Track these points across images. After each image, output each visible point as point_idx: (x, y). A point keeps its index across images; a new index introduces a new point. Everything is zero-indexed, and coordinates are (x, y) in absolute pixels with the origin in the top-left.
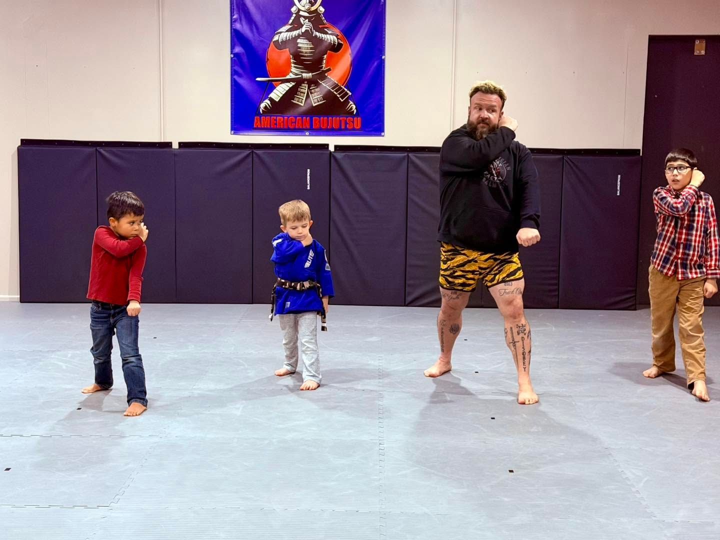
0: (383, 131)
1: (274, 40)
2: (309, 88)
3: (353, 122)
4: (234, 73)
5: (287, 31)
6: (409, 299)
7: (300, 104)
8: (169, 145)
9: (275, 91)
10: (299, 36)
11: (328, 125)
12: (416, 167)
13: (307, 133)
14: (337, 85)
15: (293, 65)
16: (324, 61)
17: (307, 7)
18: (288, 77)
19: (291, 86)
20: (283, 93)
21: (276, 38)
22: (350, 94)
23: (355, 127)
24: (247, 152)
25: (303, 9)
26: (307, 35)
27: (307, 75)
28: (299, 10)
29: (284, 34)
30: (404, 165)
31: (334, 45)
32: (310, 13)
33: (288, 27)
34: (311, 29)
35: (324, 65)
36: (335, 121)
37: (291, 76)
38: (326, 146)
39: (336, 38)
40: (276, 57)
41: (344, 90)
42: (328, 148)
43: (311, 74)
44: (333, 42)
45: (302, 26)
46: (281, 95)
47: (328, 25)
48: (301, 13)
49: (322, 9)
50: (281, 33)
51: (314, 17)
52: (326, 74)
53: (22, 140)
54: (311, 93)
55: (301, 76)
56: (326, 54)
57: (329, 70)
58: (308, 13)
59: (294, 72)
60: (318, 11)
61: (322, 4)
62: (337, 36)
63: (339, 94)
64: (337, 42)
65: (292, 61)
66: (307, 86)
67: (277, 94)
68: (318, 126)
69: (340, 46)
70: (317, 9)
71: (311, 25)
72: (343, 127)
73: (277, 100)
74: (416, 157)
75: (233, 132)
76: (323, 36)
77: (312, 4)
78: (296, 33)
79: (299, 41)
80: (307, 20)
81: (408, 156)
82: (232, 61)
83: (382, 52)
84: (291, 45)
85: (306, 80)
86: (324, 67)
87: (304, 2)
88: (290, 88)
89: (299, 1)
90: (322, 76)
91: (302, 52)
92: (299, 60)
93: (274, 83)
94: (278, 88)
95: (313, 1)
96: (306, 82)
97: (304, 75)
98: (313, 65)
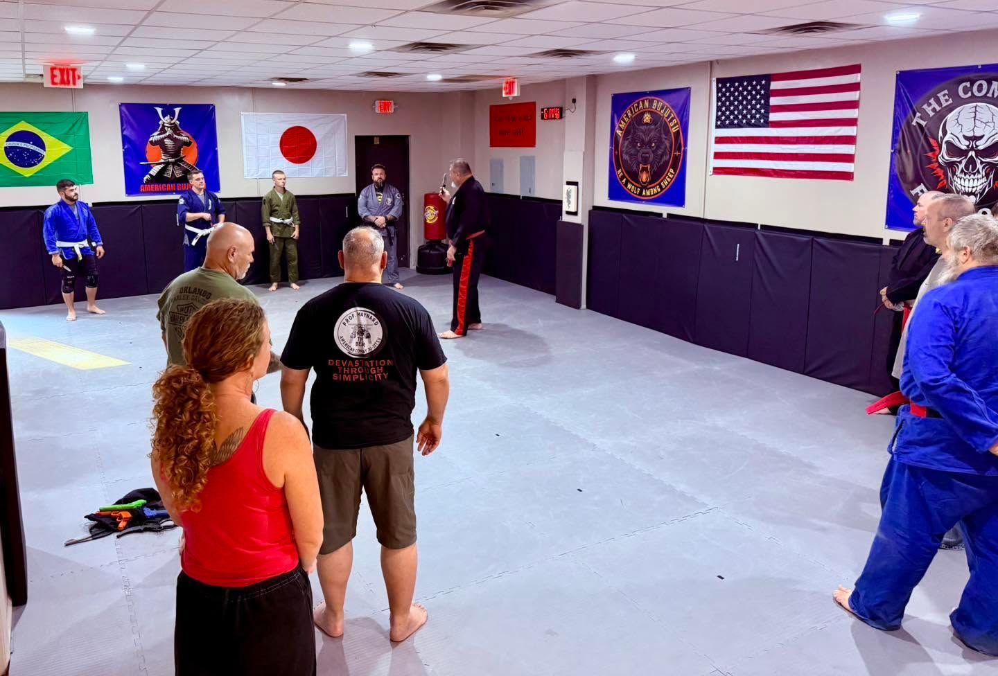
0: (219, 189)
1: (149, 140)
4: (125, 160)
5: (158, 135)
7: (168, 176)
9: (152, 170)
10: (165, 138)
12: (242, 209)
13: (174, 193)
14: (189, 164)
15: (162, 154)
16: (182, 152)
17: (169, 121)
18: (160, 161)
19: (162, 166)
20: (158, 171)
21: (151, 139)
24: (139, 206)
25: (166, 122)
26: (169, 137)
27: (172, 160)
28: (164, 123)
29: (156, 137)
30: (234, 208)
33: (158, 133)
34: (172, 134)
37: (162, 161)
39: (187, 138)
40: (151, 150)
41: (195, 168)
43: (174, 159)
44: (186, 141)
45: (166, 132)
46: (156, 172)
47: (182, 131)
48: (165, 125)
49: (178, 122)
50: (153, 136)
51: (174, 128)
52: (183, 159)
54: (175, 170)
55: (167, 161)
56: (182, 147)
57: (185, 157)
58: (169, 124)
59: (163, 158)
60: (176, 123)
61: (178, 119)
64: (188, 141)
65: (162, 152)
66: (172, 166)
67: (154, 171)
68: (180, 189)
69: (190, 143)
71: (173, 132)
73: (154, 175)
74: (241, 203)
76: (180, 137)
77: (172, 120)
78: (163, 136)
79: (165, 140)
80: (169, 129)
81: (236, 203)
82: (124, 153)
83: (216, 146)
84: (161, 143)
85: (171, 162)
86: (182, 155)
87: (166, 118)
88: (162, 168)
89: (164, 117)
90: (181, 160)
91: (167, 147)
92: (166, 152)
93: (152, 165)
94: (154, 168)
95: (172, 118)
96: (171, 164)
97: (170, 160)
98: (175, 154)
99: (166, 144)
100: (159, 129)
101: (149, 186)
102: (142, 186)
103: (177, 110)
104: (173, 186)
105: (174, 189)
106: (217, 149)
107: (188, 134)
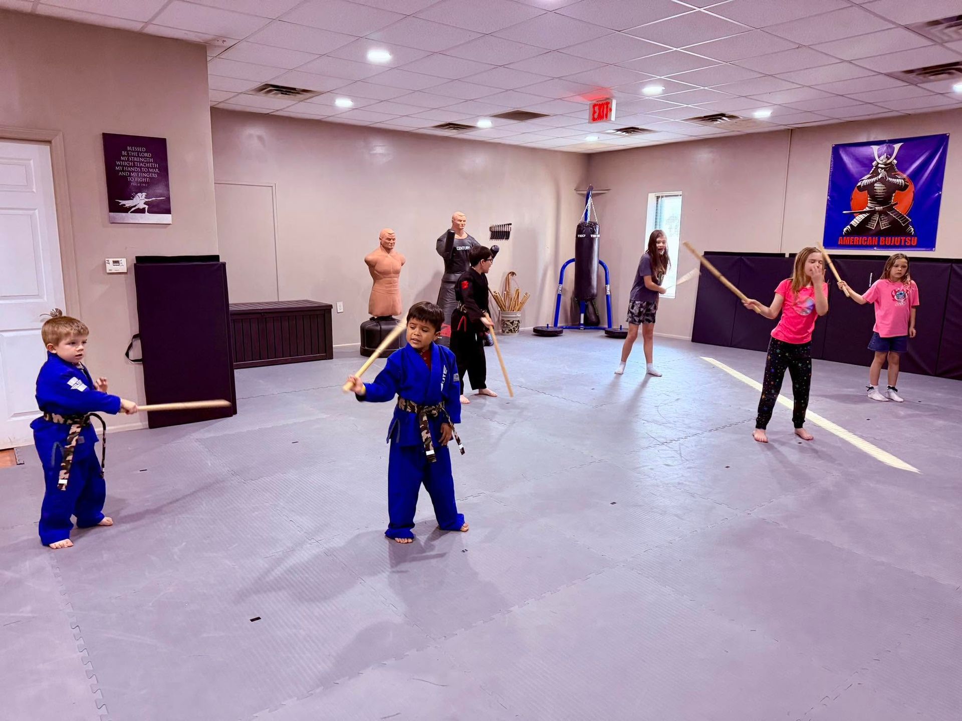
0: (934, 246)
1: (857, 185)
2: (879, 217)
3: (911, 240)
4: (829, 208)
5: (868, 178)
6: (939, 371)
7: (872, 228)
8: (783, 255)
9: (855, 220)
10: (876, 182)
11: (891, 242)
12: (957, 274)
13: (875, 248)
14: (901, 214)
15: (869, 201)
16: (893, 198)
17: (884, 161)
18: (865, 210)
19: (866, 216)
20: (860, 221)
21: (859, 184)
22: (911, 220)
23: (912, 244)
25: (881, 162)
26: (882, 181)
27: (879, 208)
28: (878, 163)
29: (865, 181)
30: (948, 272)
31: (902, 186)
32: (885, 165)
33: (869, 176)
34: (885, 176)
35: (892, 201)
36: (896, 240)
37: (867, 209)
39: (903, 181)
40: (856, 195)
41: (906, 218)
43: (882, 207)
44: (900, 184)
45: (878, 174)
46: (858, 223)
47: (899, 172)
48: (880, 165)
49: (895, 162)
50: (863, 180)
51: (889, 169)
52: (894, 207)
53: (705, 252)
54: (881, 220)
55: (874, 209)
56: (895, 193)
57: (896, 204)
58: (884, 165)
59: (870, 206)
60: (893, 163)
61: (895, 158)
62: (904, 179)
63: (901, 221)
64: (904, 183)
65: (869, 199)
66: (878, 215)
67: (855, 222)
68: (883, 244)
69: (906, 186)
70: (891, 162)
71: (886, 174)
72: (903, 244)
73: (856, 226)
74: (958, 266)
75: (824, 247)
76: (894, 180)
77: (888, 159)
78: (874, 179)
79: (875, 185)
80: (883, 170)
81: (951, 266)
82: (828, 200)
83: (940, 189)
84: (870, 188)
85: (878, 211)
87: (882, 158)
88: (866, 218)
89: (879, 157)
90: (891, 208)
91: (877, 192)
92: (874, 198)
93: (855, 214)
94: (857, 218)
95: (889, 156)
96: (877, 213)
97: (876, 208)
98: (884, 200)
99: (875, 189)
100: (871, 172)
103: (897, 147)
105: (876, 244)
106: (940, 193)
107: (905, 176)
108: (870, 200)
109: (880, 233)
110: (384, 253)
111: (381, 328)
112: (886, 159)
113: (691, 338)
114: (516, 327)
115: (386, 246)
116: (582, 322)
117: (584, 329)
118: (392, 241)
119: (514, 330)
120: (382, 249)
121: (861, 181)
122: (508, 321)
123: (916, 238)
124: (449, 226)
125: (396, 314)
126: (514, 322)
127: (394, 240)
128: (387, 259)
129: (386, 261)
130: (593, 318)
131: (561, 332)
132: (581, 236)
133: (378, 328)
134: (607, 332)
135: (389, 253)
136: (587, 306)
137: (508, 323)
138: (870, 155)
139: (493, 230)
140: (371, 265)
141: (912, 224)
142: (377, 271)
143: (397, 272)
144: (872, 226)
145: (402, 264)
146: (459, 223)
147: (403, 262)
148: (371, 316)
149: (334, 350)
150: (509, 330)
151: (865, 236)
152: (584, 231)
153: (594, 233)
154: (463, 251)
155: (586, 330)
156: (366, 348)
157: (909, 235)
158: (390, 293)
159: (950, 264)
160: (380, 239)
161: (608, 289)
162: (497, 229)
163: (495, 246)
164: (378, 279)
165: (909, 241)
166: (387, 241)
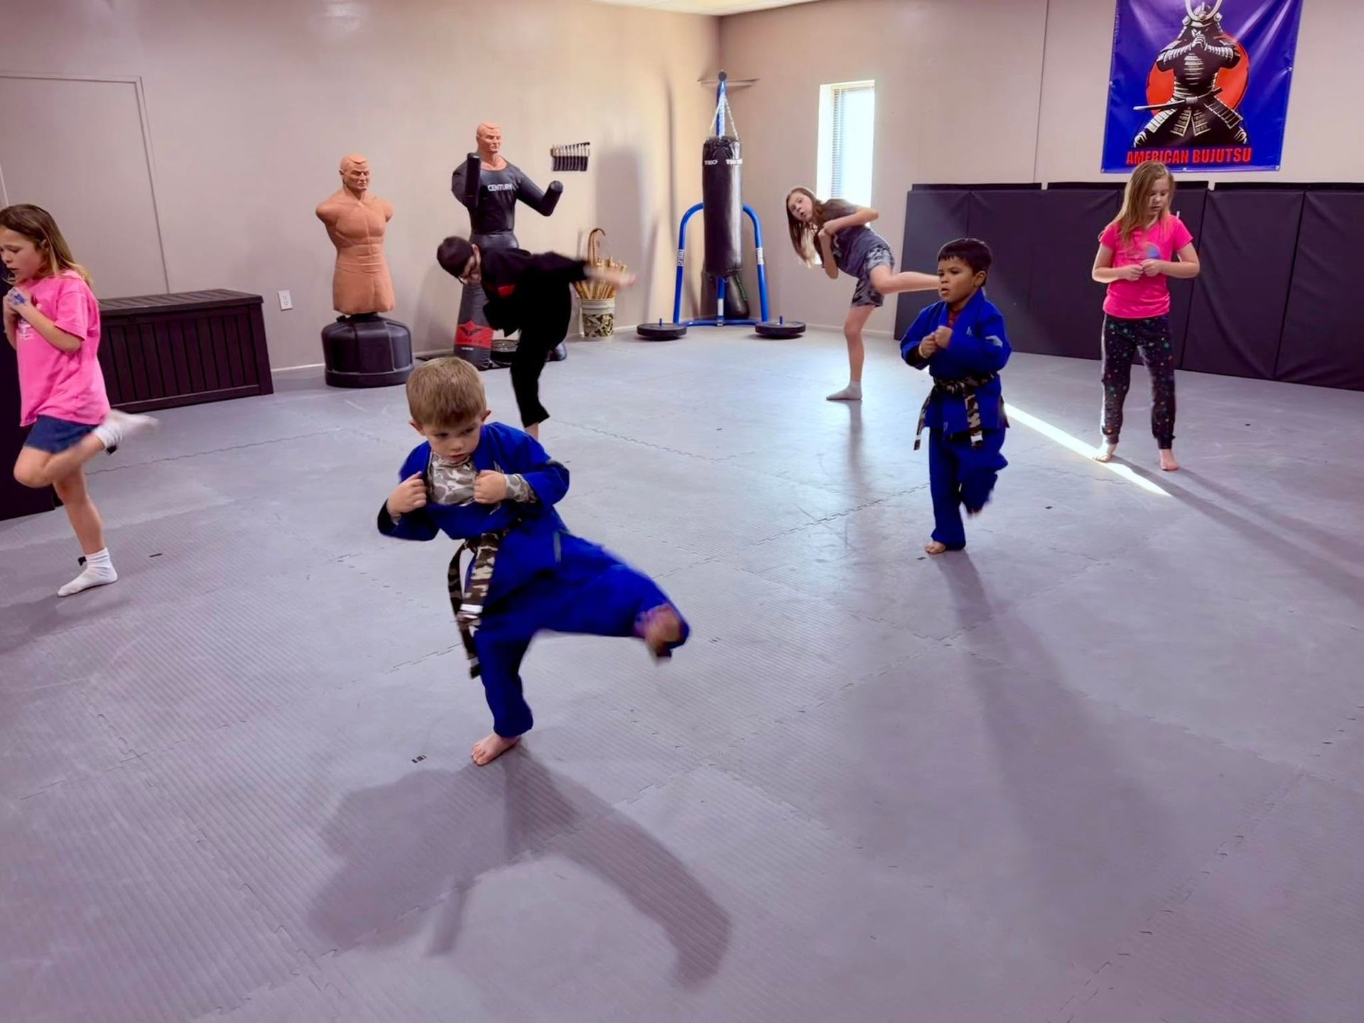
0: (1278, 163)
1: (1158, 60)
2: (1192, 115)
3: (1241, 154)
4: (1112, 103)
5: (1175, 48)
6: (1279, 373)
7: (1180, 134)
8: (1038, 186)
9: (1152, 121)
10: (1187, 53)
11: (1210, 158)
12: (1314, 209)
13: (1185, 169)
14: (1226, 109)
15: (1176, 88)
16: (1215, 80)
17: (1201, 16)
18: (1169, 103)
19: (1171, 114)
20: (1161, 123)
21: (1160, 58)
22: (1242, 119)
23: (1244, 159)
24: (1114, 192)
25: (1196, 18)
26: (1198, 51)
27: (1191, 99)
28: (1192, 20)
29: (1170, 52)
30: (1298, 206)
31: (1229, 59)
32: (1203, 23)
33: (1176, 43)
34: (1203, 43)
35: (1214, 86)
36: (1218, 153)
37: (1173, 101)
38: (1205, 184)
39: (1231, 50)
40: (1158, 80)
41: (1234, 115)
42: (1207, 186)
43: (1196, 98)
44: (1227, 56)
45: (1191, 39)
46: (1158, 125)
47: (1224, 35)
48: (1194, 24)
49: (1219, 16)
50: (1166, 51)
51: (1208, 27)
52: (1215, 97)
53: (914, 186)
54: (1195, 121)
55: (1183, 101)
56: (1217, 71)
57: (1220, 91)
58: (1202, 23)
59: (1177, 96)
60: (1215, 19)
61: (1219, 10)
62: (1233, 47)
63: (1227, 120)
64: (1232, 55)
65: (1175, 83)
66: (1190, 112)
67: (1154, 125)
68: (1198, 161)
69: (1236, 59)
70: (1213, 17)
71: (1204, 38)
72: (1228, 160)
73: (1154, 131)
74: (1317, 197)
75: (1103, 170)
76: (1217, 49)
77: (1208, 12)
78: (1184, 49)
79: (1187, 58)
80: (1199, 32)
81: (1304, 195)
82: (1111, 89)
83: (1289, 62)
84: (1176, 64)
85: (1190, 105)
86: (1214, 87)
87: (1198, 10)
88: (1170, 116)
89: (1193, 9)
90: (1210, 99)
91: (1188, 72)
92: (1184, 82)
93: (1153, 111)
94: (1156, 117)
95: (1209, 7)
96: (1189, 108)
97: (1188, 99)
98: (1200, 86)
99: (1187, 66)
100: (1180, 35)
101: (1142, 153)
102: (1130, 153)
104: (1185, 154)
105: (1186, 161)
106: (1290, 69)
107: (1234, 41)
108: (1178, 86)
109: (1194, 143)
110: (351, 200)
111: (356, 335)
112: (1205, 12)
113: (893, 333)
114: (608, 325)
115: (353, 185)
116: (721, 312)
117: (724, 325)
118: (363, 177)
119: (605, 332)
120: (346, 193)
121: (1164, 51)
122: (594, 316)
123: (1250, 149)
124: (473, 148)
125: (384, 310)
126: (604, 317)
127: (365, 174)
128: (356, 209)
129: (356, 213)
130: (739, 306)
131: (683, 332)
132: (710, 163)
133: (352, 335)
134: (759, 329)
135: (359, 198)
136: (727, 286)
137: (594, 320)
138: (1179, 6)
139: (558, 155)
140: (328, 221)
141: (1242, 124)
142: (341, 233)
143: (377, 233)
144: (1181, 131)
145: (387, 219)
146: (488, 141)
147: (389, 215)
148: (340, 314)
149: (273, 378)
150: (596, 332)
151: (1170, 148)
152: (714, 154)
153: (730, 155)
154: (499, 192)
155: (726, 327)
156: (334, 372)
157: (1239, 143)
158: (368, 271)
159: (1302, 193)
160: (342, 173)
161: (760, 255)
162: (564, 153)
163: (555, 182)
164: (344, 247)
165: (1239, 155)
166: (354, 177)
